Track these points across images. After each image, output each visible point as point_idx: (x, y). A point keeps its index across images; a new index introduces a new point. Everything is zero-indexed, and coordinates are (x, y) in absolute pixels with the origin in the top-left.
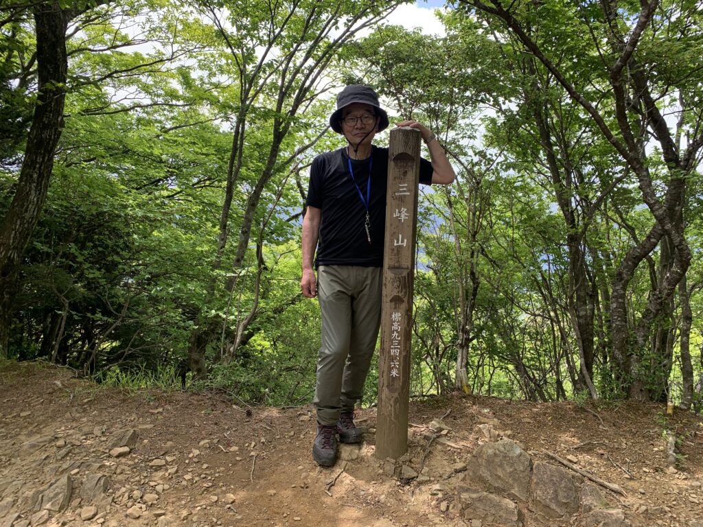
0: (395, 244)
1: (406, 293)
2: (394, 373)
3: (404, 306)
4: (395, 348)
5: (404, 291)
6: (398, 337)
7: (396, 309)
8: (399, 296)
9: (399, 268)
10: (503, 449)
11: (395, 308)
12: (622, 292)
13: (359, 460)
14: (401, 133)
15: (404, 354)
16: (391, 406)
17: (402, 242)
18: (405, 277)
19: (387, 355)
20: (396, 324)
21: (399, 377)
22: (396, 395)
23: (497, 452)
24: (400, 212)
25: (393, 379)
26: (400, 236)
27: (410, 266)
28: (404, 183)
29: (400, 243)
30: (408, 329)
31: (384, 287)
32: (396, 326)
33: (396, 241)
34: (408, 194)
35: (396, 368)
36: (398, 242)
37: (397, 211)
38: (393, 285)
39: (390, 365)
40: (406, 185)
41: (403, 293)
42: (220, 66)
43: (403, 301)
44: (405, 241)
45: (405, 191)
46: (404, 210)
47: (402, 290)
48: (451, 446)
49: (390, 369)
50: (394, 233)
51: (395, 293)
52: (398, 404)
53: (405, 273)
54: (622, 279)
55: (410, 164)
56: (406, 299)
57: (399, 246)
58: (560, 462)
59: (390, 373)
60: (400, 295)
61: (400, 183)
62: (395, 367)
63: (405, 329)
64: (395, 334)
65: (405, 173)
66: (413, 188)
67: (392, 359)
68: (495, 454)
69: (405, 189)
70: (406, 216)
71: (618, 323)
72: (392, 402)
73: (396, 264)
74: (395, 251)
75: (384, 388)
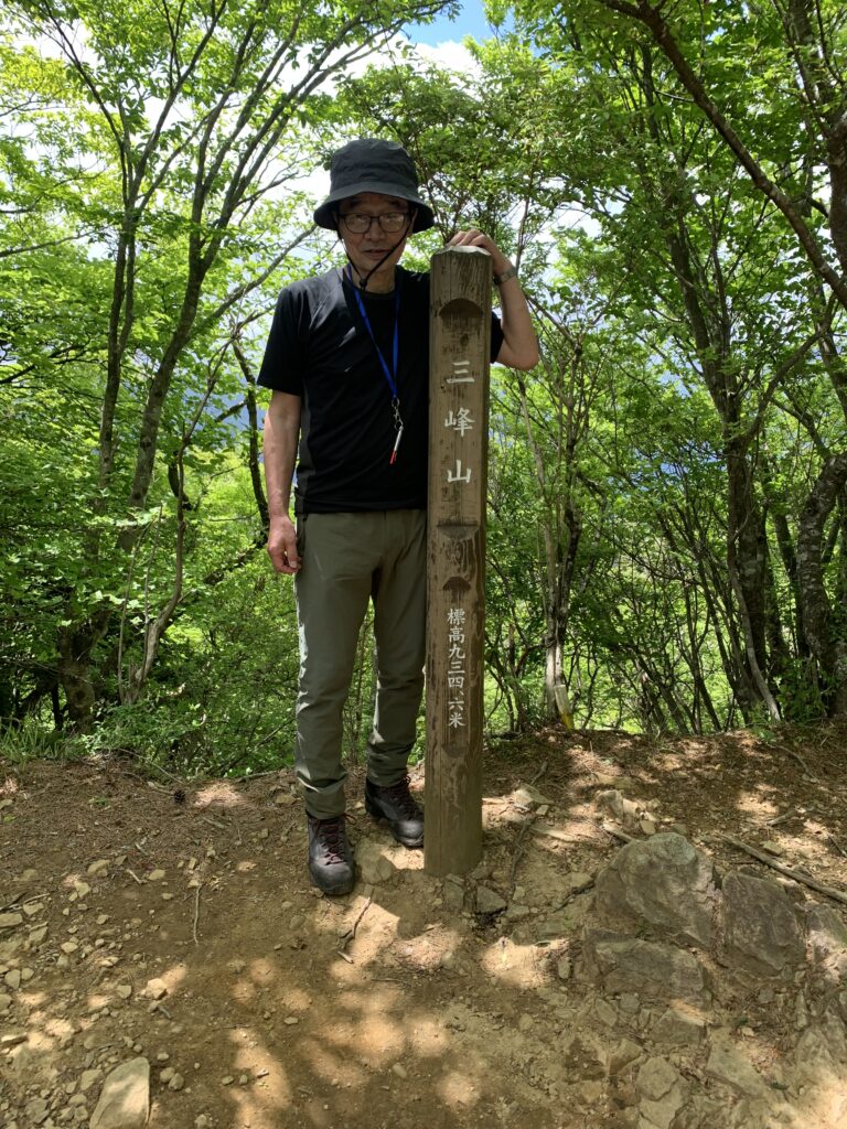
0: (450, 479)
1: (472, 572)
2: (456, 720)
3: (471, 596)
4: (456, 675)
5: (469, 567)
6: (461, 654)
7: (456, 603)
8: (460, 578)
9: (458, 524)
10: (664, 853)
11: (454, 601)
12: (817, 533)
13: (395, 880)
14: (454, 260)
15: (472, 684)
16: (452, 780)
17: (463, 474)
18: (470, 541)
19: (441, 689)
20: (455, 630)
21: (466, 727)
22: (460, 760)
23: (655, 859)
24: (456, 417)
25: (455, 731)
26: (459, 463)
27: (478, 520)
28: (464, 359)
29: (459, 478)
30: (478, 638)
31: (430, 562)
32: (456, 634)
33: (450, 473)
34: (471, 380)
35: (459, 711)
36: (454, 475)
37: (451, 414)
38: (448, 558)
39: (448, 706)
40: (467, 363)
41: (467, 573)
42: (79, 136)
43: (469, 587)
44: (469, 472)
45: (464, 376)
46: (464, 412)
47: (465, 566)
48: (559, 839)
49: (448, 714)
50: (447, 457)
51: (453, 573)
52: (464, 777)
53: (470, 536)
54: (816, 512)
55: (474, 321)
56: (473, 584)
57: (458, 482)
58: (752, 857)
59: (448, 721)
60: (463, 575)
61: (455, 360)
62: (456, 709)
63: (474, 639)
64: (456, 649)
65: (465, 339)
66: (481, 368)
67: (451, 695)
68: (651, 864)
69: (465, 371)
70: (469, 424)
71: (811, 587)
72: (453, 774)
73: (453, 518)
74: (451, 493)
75: (437, 749)
